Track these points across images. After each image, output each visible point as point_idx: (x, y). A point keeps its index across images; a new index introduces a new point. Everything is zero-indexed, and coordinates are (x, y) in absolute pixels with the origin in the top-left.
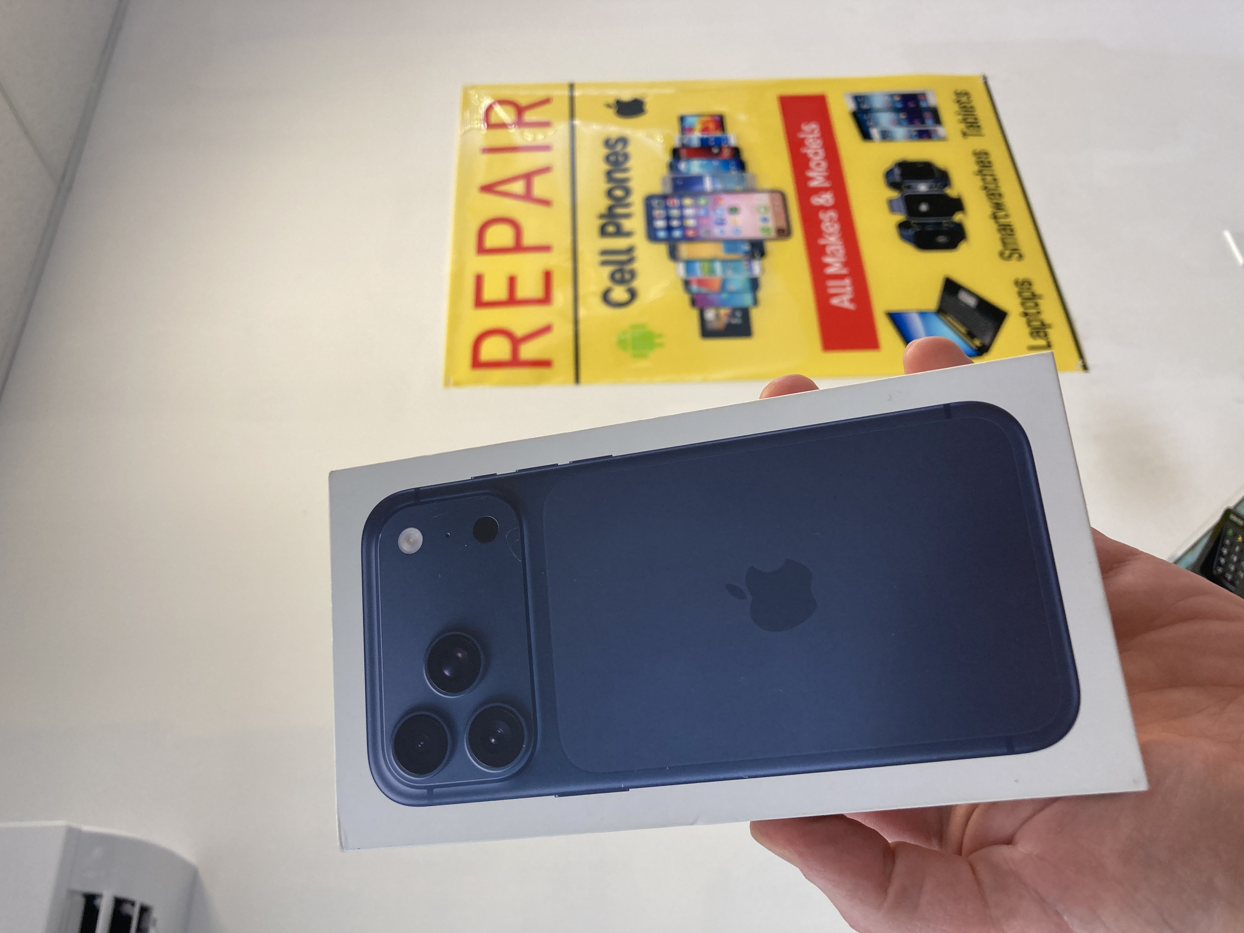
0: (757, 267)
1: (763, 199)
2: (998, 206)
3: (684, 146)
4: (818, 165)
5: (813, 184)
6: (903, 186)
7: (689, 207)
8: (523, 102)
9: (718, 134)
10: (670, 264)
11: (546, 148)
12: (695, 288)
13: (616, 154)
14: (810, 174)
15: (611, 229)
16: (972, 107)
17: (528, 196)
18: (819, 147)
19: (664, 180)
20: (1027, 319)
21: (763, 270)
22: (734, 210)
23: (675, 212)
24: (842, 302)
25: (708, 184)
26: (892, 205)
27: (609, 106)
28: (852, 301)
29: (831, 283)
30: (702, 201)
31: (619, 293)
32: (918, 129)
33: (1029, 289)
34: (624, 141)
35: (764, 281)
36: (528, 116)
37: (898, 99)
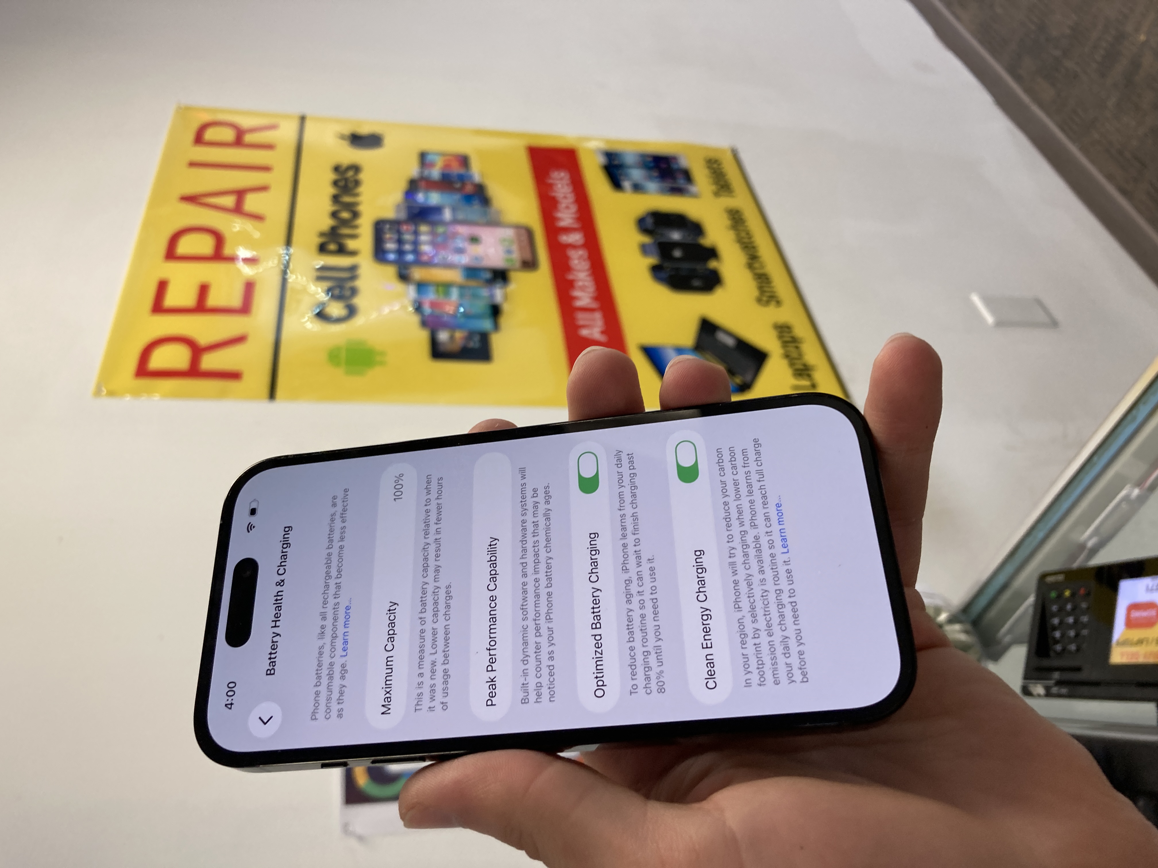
0: (498, 294)
1: (509, 233)
2: (754, 258)
3: (422, 178)
4: (567, 208)
5: (562, 224)
6: (655, 233)
7: (425, 233)
8: (245, 122)
9: (462, 171)
10: (399, 287)
11: (266, 169)
12: (427, 310)
13: (346, 180)
14: (559, 215)
15: (332, 247)
16: (722, 173)
17: (238, 209)
18: (569, 191)
19: (398, 207)
20: (790, 361)
21: (505, 297)
22: (474, 240)
23: (408, 237)
24: (592, 333)
25: (447, 215)
26: (644, 249)
27: (342, 137)
28: (603, 332)
29: (580, 315)
30: (440, 230)
31: (336, 309)
32: (668, 185)
33: (789, 333)
34: (356, 168)
35: (506, 308)
36: (248, 138)
37: (649, 159)
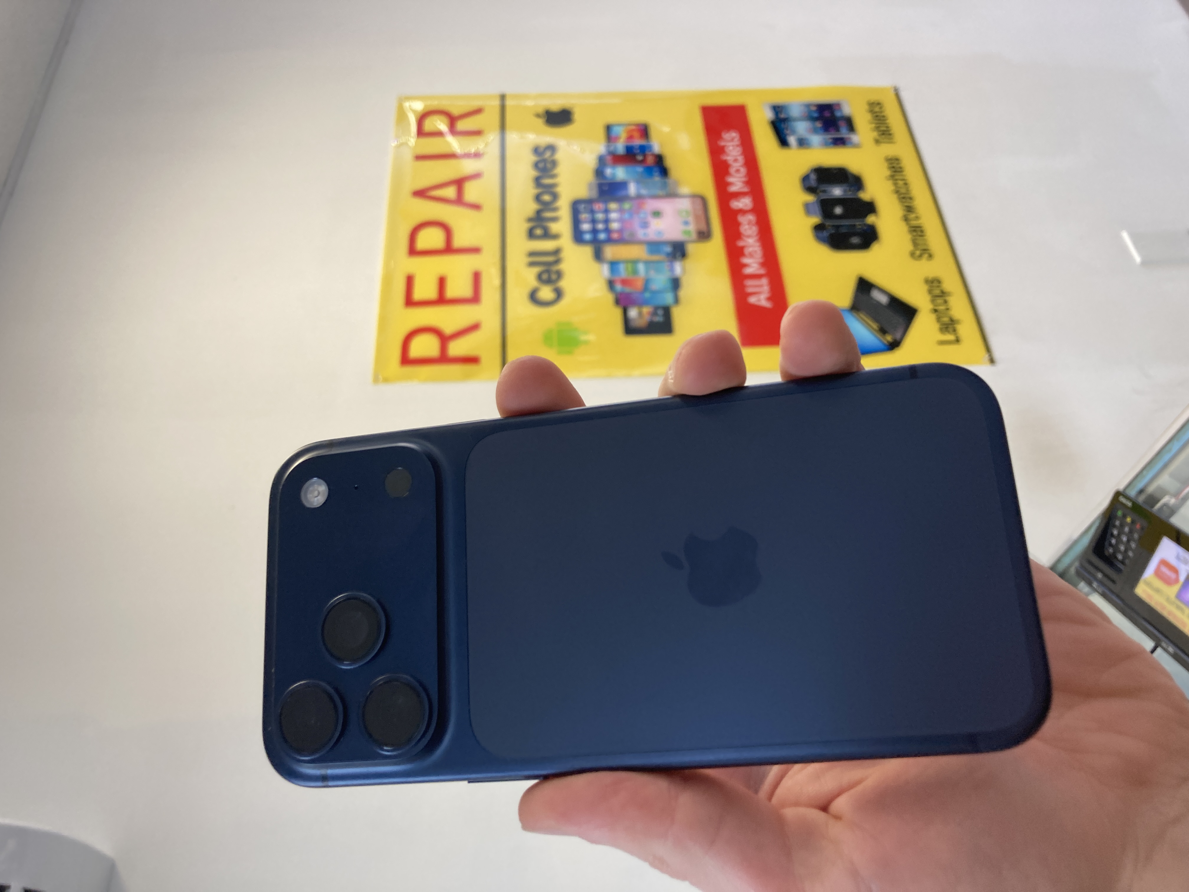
0: (678, 268)
1: (685, 204)
2: (909, 209)
3: (609, 154)
4: (738, 171)
5: (733, 189)
6: (818, 191)
7: (614, 211)
8: (456, 111)
9: (643, 142)
10: (595, 265)
11: (478, 155)
12: (619, 287)
13: (544, 161)
14: (730, 179)
15: (539, 232)
16: (884, 116)
17: (459, 200)
18: (739, 153)
19: (590, 185)
20: (937, 315)
21: (684, 270)
22: (657, 214)
23: (600, 216)
24: (759, 300)
25: (632, 189)
26: (808, 208)
27: (538, 116)
28: (769, 299)
29: (749, 283)
30: (627, 206)
31: (546, 293)
32: (833, 136)
33: (938, 287)
34: (552, 148)
35: (685, 283)
36: (461, 125)
37: (814, 108)
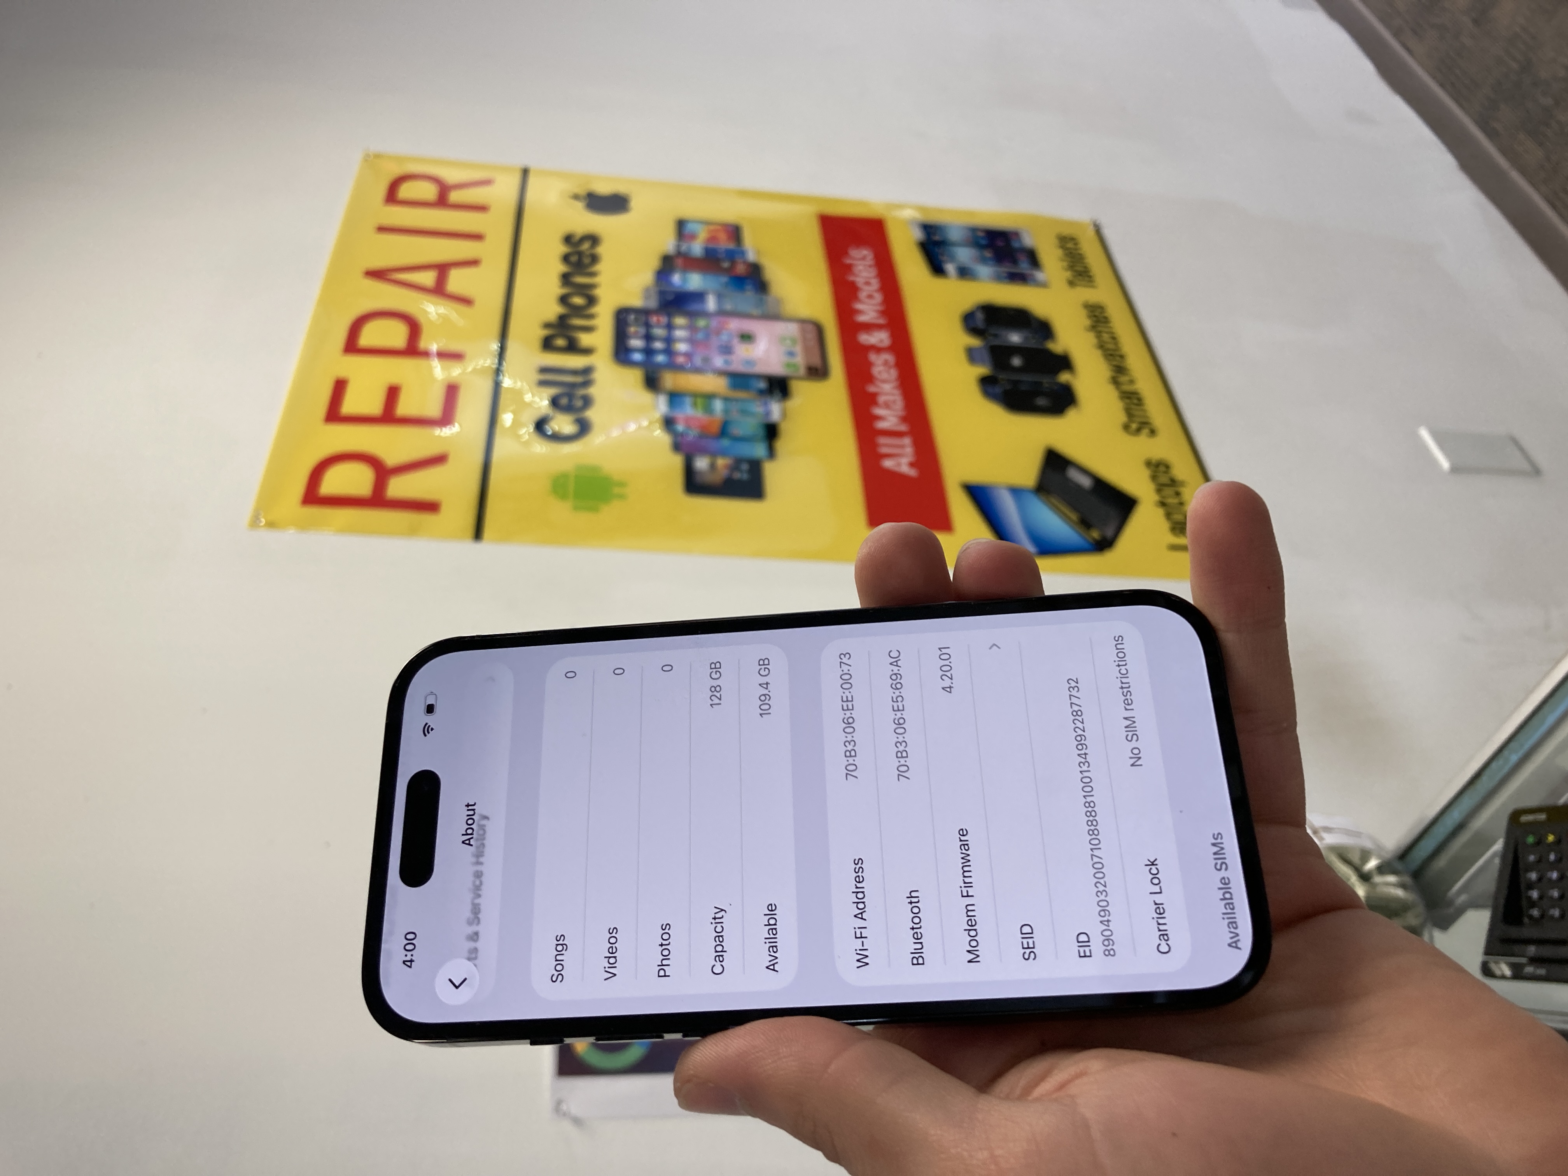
0: (776, 410)
1: (792, 329)
2: (1120, 370)
3: (679, 254)
4: (870, 297)
5: (862, 318)
6: (988, 334)
7: (681, 327)
8: (451, 175)
9: (732, 246)
10: (645, 397)
11: (477, 237)
13: (580, 254)
15: (560, 342)
16: (1080, 254)
17: (439, 290)
18: (873, 275)
19: (647, 291)
20: (1166, 511)
21: (784, 414)
22: (747, 338)
23: (659, 332)
24: (899, 465)
25: (711, 304)
26: (972, 355)
27: (576, 197)
28: (912, 465)
29: (882, 440)
30: (701, 323)
31: (563, 424)
32: (1006, 270)
33: (1166, 473)
34: (594, 239)
35: (785, 429)
36: (455, 196)
37: (981, 234)
